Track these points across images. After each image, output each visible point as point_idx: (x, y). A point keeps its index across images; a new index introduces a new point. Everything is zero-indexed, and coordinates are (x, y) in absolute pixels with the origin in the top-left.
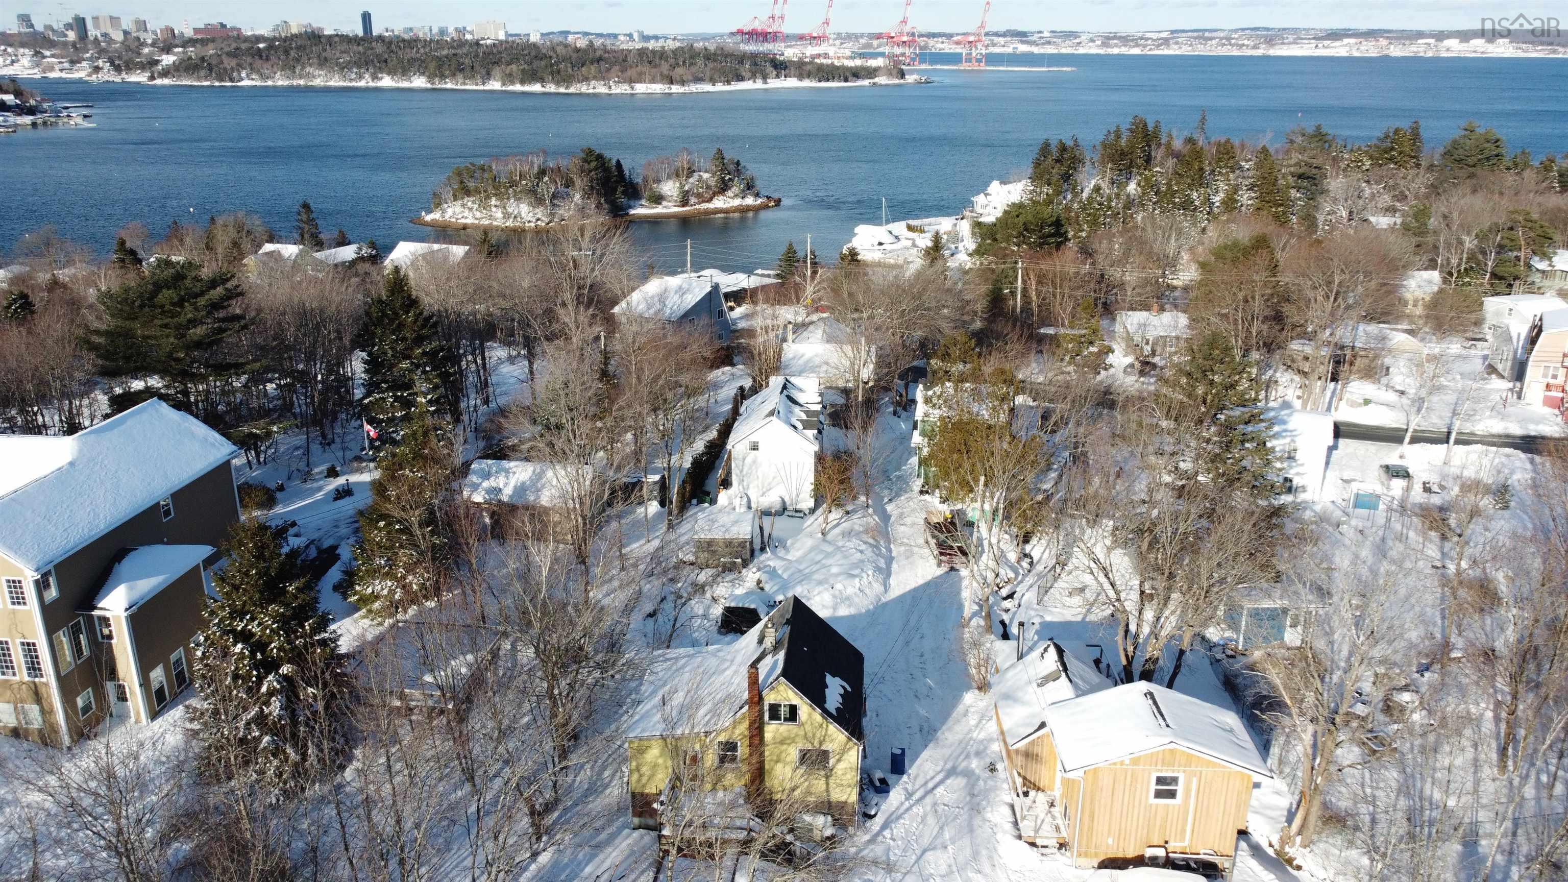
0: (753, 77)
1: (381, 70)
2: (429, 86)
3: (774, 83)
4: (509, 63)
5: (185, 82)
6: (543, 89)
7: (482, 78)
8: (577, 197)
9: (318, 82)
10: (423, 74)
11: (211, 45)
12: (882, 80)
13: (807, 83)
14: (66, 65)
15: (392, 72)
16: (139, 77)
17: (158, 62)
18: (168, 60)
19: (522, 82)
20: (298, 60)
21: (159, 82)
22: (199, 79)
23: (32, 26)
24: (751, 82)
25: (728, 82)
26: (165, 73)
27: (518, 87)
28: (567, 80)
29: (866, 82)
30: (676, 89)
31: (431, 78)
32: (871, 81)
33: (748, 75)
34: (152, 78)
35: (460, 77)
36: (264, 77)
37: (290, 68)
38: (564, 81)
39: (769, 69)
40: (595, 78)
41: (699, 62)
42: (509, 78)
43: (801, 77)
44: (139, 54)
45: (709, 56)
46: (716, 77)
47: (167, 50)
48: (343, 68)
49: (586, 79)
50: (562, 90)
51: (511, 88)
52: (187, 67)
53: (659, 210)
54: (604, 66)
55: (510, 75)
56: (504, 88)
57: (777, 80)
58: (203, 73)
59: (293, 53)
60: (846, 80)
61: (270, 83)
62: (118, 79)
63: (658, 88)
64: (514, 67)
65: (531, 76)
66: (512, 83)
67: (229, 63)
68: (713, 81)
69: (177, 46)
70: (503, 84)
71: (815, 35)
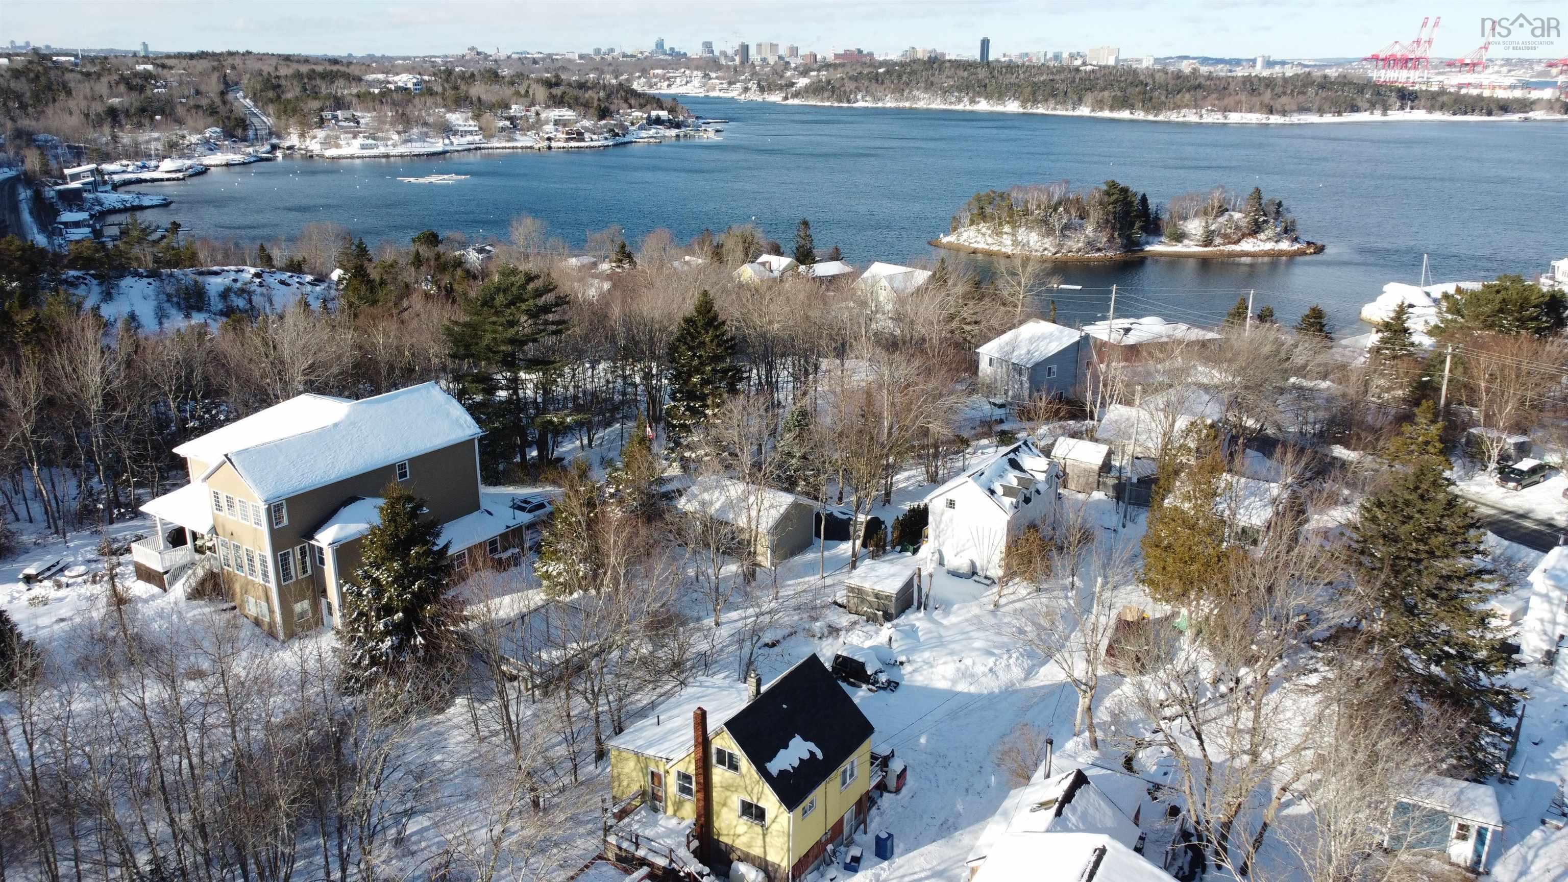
0: (1372, 106)
1: (979, 94)
2: (1021, 110)
3: (1395, 115)
4: (1103, 90)
5: (812, 102)
6: (1131, 117)
7: (1074, 104)
8: (1089, 230)
9: (921, 105)
10: (1017, 99)
11: (840, 70)
12: (1538, 115)
13: (1438, 116)
14: (725, 86)
15: (988, 97)
16: (776, 98)
17: (794, 84)
18: (802, 82)
19: (1112, 109)
20: (908, 84)
21: (790, 102)
22: (822, 100)
23: (712, 52)
24: (1368, 113)
25: (1340, 113)
26: (796, 95)
27: (1107, 114)
28: (1157, 107)
29: (1515, 117)
30: (1275, 119)
31: (1024, 103)
32: (1523, 115)
33: (1367, 105)
34: (786, 98)
35: (1052, 103)
36: (876, 99)
37: (900, 92)
38: (1154, 108)
39: (1393, 99)
40: (1187, 106)
41: (1311, 91)
42: (1099, 104)
43: (1431, 109)
44: (782, 77)
45: (1325, 84)
46: (1326, 107)
47: (805, 73)
48: (946, 92)
49: (1177, 107)
50: (1151, 117)
51: (1100, 114)
52: (816, 89)
53: (1179, 248)
54: (1200, 93)
55: (1101, 101)
56: (1093, 114)
57: (1401, 112)
58: (826, 94)
59: (904, 78)
60: (1490, 114)
61: (880, 105)
62: (760, 99)
63: (1254, 118)
64: (1106, 93)
65: (1123, 102)
66: (1102, 109)
67: (850, 85)
68: (1321, 111)
69: (813, 70)
70: (1093, 111)
71: (1468, 61)
